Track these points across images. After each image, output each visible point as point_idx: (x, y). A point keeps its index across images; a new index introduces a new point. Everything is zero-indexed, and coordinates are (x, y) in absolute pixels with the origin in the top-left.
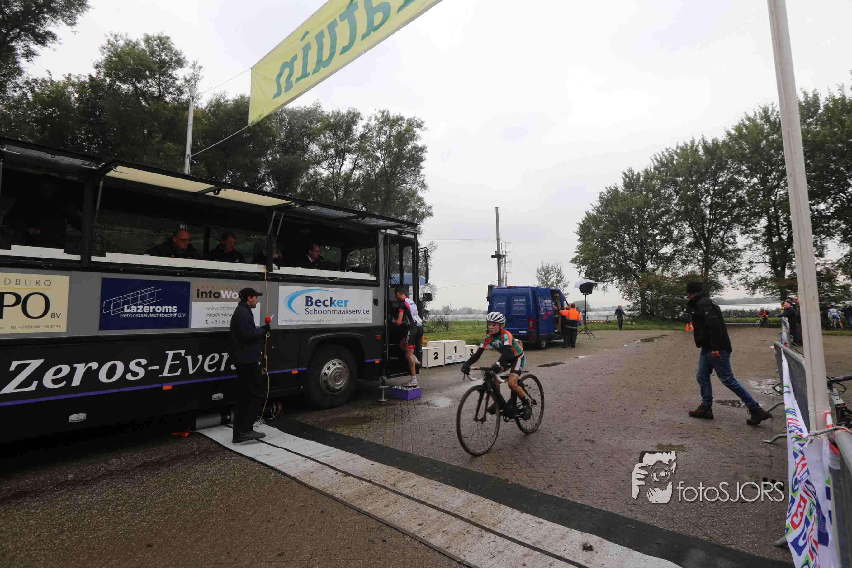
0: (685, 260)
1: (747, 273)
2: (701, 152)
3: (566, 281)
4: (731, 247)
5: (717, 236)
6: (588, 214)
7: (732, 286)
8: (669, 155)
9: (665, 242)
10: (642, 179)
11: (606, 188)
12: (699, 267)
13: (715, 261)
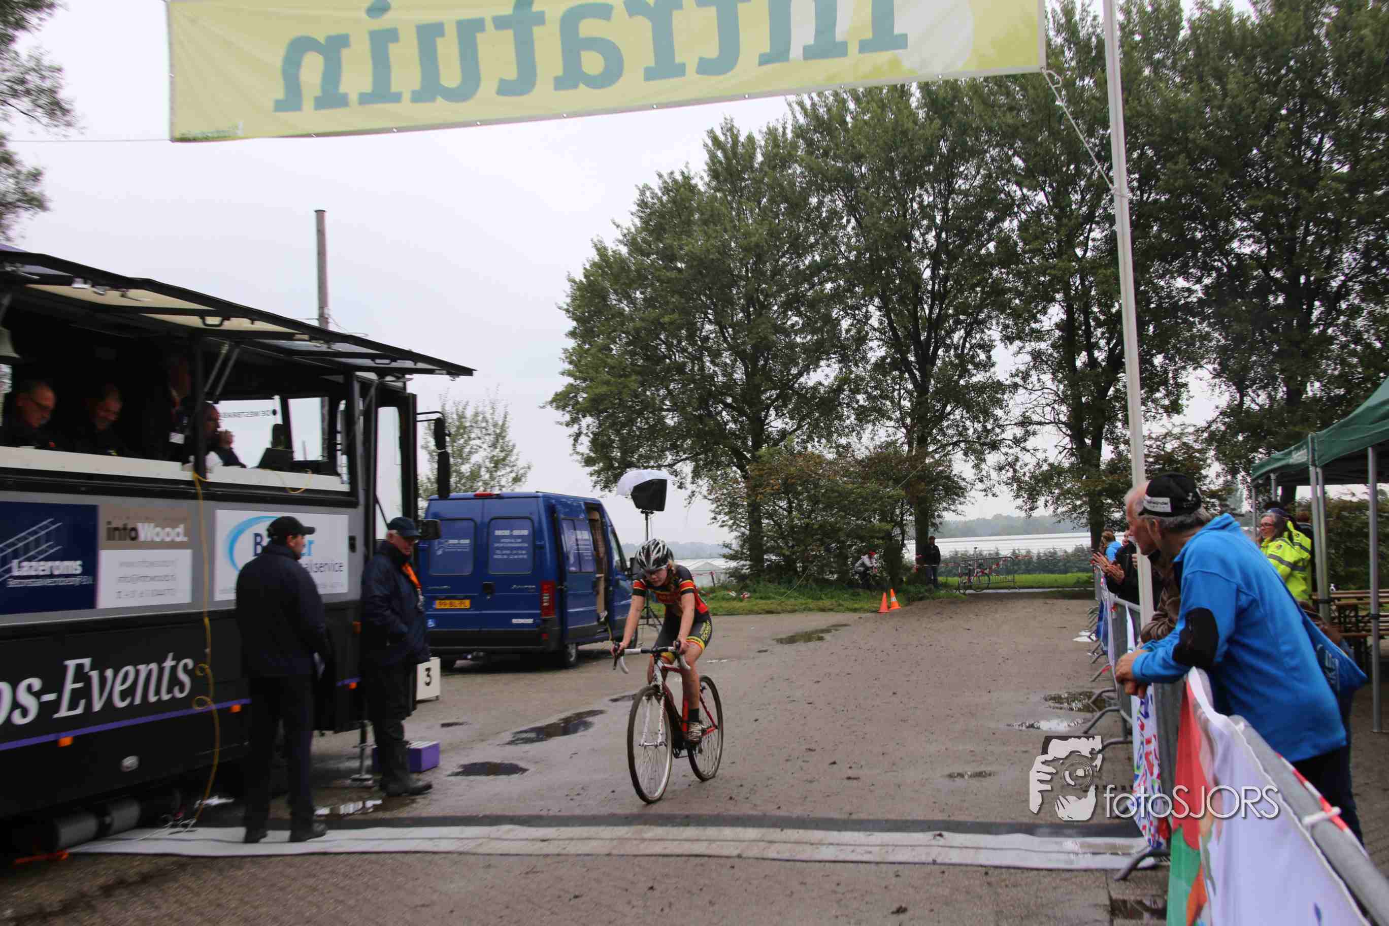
0: (862, 406)
1: (1016, 450)
2: (916, 97)
3: (521, 463)
4: (979, 377)
5: (948, 341)
6: (601, 251)
7: (980, 486)
8: (836, 94)
9: (815, 354)
10: (759, 158)
11: (660, 176)
12: (903, 430)
13: (943, 416)
